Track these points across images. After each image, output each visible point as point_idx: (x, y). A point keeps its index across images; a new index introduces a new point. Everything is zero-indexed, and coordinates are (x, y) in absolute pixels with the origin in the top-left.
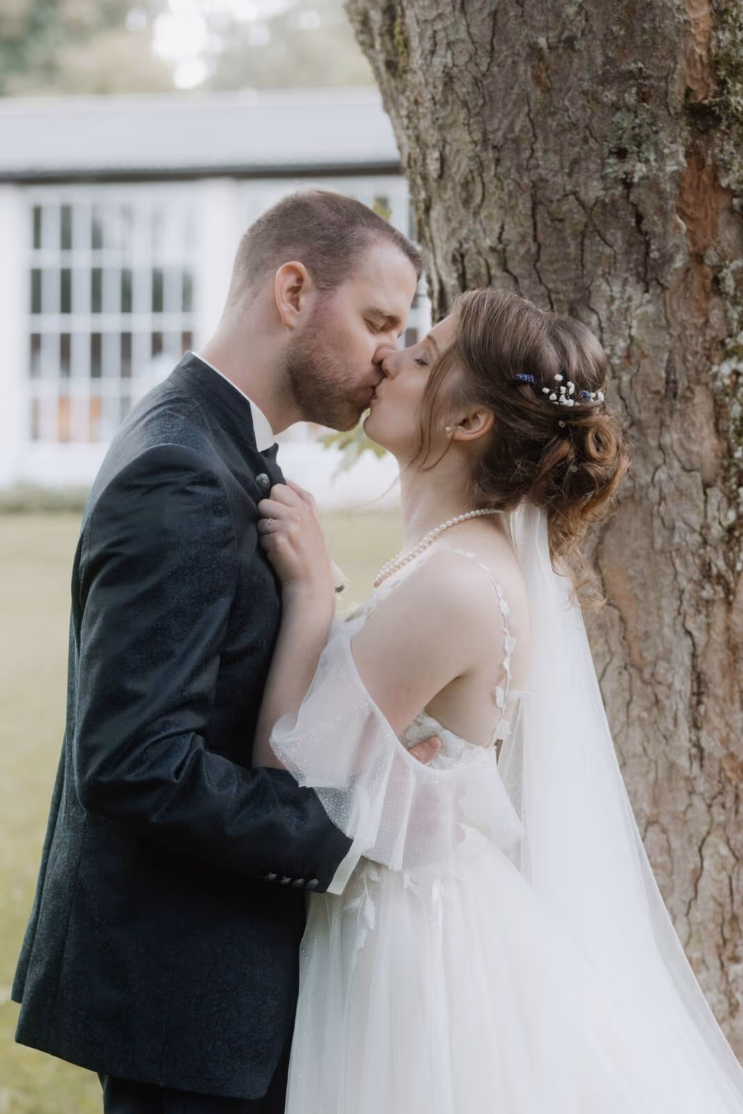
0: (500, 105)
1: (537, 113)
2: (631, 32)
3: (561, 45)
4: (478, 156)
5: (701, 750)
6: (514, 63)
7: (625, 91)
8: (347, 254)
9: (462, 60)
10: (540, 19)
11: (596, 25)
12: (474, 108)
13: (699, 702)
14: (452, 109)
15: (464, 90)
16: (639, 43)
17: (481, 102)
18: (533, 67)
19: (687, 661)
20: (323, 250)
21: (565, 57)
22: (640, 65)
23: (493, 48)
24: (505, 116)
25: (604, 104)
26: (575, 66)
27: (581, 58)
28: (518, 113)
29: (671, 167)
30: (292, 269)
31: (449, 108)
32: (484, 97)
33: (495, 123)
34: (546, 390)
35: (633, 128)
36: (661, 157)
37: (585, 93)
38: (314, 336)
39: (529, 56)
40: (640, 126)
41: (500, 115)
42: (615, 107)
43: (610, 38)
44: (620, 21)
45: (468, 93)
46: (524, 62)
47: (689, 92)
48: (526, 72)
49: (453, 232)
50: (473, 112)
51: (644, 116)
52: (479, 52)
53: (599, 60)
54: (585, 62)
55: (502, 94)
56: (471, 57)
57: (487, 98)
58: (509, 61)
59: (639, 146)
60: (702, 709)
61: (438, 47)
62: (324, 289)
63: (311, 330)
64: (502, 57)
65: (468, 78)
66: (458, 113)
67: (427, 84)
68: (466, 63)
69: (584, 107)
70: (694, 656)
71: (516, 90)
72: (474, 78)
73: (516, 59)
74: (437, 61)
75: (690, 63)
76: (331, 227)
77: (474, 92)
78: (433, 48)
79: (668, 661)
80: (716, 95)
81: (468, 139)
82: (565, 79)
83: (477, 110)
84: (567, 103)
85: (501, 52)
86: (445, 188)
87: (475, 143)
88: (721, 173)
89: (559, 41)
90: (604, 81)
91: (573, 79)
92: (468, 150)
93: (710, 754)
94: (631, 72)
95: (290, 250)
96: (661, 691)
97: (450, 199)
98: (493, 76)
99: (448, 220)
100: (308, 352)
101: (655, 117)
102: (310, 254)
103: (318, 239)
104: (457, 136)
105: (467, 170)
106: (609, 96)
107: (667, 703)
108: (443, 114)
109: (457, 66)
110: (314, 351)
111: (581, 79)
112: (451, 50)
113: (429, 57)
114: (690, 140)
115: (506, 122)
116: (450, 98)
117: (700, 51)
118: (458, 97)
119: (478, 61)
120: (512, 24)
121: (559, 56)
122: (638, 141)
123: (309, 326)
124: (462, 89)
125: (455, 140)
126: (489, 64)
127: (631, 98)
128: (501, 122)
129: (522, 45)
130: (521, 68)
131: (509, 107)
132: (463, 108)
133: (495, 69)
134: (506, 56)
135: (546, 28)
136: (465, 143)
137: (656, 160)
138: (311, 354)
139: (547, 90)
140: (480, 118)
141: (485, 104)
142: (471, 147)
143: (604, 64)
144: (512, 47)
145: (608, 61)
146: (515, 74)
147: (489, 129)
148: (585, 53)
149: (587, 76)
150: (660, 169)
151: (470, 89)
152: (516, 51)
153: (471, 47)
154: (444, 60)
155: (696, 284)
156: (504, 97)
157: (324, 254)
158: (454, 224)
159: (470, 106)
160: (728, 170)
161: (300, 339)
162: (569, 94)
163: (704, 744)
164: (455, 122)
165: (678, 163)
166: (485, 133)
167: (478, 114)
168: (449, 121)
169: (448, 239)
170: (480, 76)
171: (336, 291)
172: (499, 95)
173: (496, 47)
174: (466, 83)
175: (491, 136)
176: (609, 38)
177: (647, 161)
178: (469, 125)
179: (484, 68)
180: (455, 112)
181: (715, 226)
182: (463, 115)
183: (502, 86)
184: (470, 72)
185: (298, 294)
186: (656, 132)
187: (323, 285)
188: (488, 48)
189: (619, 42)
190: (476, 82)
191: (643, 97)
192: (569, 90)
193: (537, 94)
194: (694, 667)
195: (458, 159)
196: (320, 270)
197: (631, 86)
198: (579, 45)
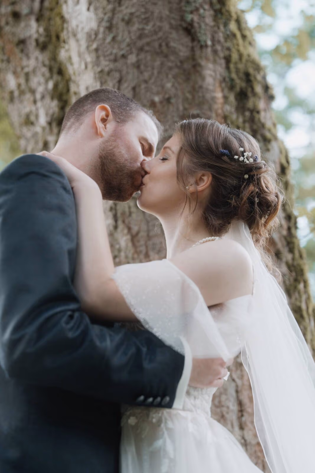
2: (194, 97)
3: (165, 101)
5: (245, 441)
10: (155, 89)
11: (180, 93)
13: (242, 416)
16: (197, 102)
19: (234, 394)
21: (166, 107)
26: (170, 111)
27: (173, 107)
30: (104, 109)
34: (236, 157)
38: (115, 141)
39: (151, 106)
44: (190, 92)
53: (181, 108)
54: (175, 109)
60: (244, 419)
62: (119, 122)
63: (113, 138)
70: (237, 392)
79: (226, 394)
90: (182, 117)
93: (250, 443)
96: (224, 409)
100: (111, 148)
102: (112, 105)
103: (115, 101)
107: (227, 416)
110: (114, 147)
120: (143, 91)
121: (164, 107)
129: (148, 101)
135: (158, 93)
138: (113, 149)
145: (185, 109)
148: (175, 105)
161: (107, 141)
163: (247, 437)
176: (186, 99)
185: (106, 122)
187: (119, 120)
194: (238, 397)
196: (117, 113)
198: (173, 101)
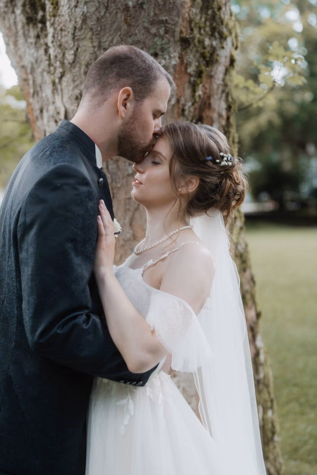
0: (108, 31)
1: (124, 35)
3: (138, 6)
4: (95, 53)
6: (117, 12)
7: (159, 29)
8: (150, 84)
9: (93, 9)
12: (96, 31)
14: (84, 32)
15: (92, 23)
16: (167, 8)
17: (99, 29)
18: (125, 15)
20: (139, 82)
21: (138, 12)
22: (167, 18)
23: (108, 5)
24: (110, 35)
25: (151, 34)
26: (142, 16)
27: (145, 12)
28: (116, 35)
29: (173, 62)
30: (126, 91)
31: (83, 31)
32: (101, 27)
33: (105, 39)
34: (218, 161)
35: (161, 45)
36: (170, 58)
37: (145, 28)
38: (133, 123)
39: (124, 9)
40: (164, 44)
41: (107, 35)
42: (155, 35)
43: (157, 4)
45: (94, 25)
46: (122, 12)
47: (181, 32)
48: (121, 17)
49: (77, 86)
50: (95, 33)
51: (165, 40)
52: (101, 6)
53: (152, 14)
54: (146, 14)
55: (109, 26)
56: (97, 9)
57: (103, 27)
58: (115, 12)
59: (163, 52)
61: (79, 4)
62: (138, 100)
63: (132, 120)
64: (112, 9)
65: (94, 18)
66: (87, 34)
67: (70, 21)
68: (94, 12)
69: (143, 34)
71: (116, 24)
72: (98, 18)
73: (118, 11)
74: (78, 10)
75: (183, 20)
76: (143, 71)
77: (96, 24)
78: (76, 5)
80: (190, 34)
81: (90, 45)
82: (137, 21)
83: (97, 33)
84: (137, 31)
85: (111, 7)
86: (75, 67)
87: (94, 47)
88: (188, 67)
89: (137, 4)
90: (152, 23)
91: (140, 22)
92: (91, 50)
94: (162, 21)
95: (124, 80)
97: (77, 72)
98: (106, 18)
99: (74, 81)
101: (169, 41)
102: (134, 83)
103: (137, 76)
104: (85, 44)
105: (89, 59)
106: (153, 30)
108: (79, 34)
109: (89, 12)
111: (144, 22)
112: (87, 5)
113: (74, 9)
114: (180, 52)
115: (110, 38)
116: (84, 27)
117: (187, 15)
118: (88, 26)
119: (100, 10)
121: (136, 11)
122: (163, 50)
123: (131, 118)
124: (91, 23)
125: (84, 46)
126: (105, 12)
127: (162, 32)
128: (108, 38)
129: (122, 4)
130: (119, 15)
131: (112, 32)
132: (90, 31)
133: (108, 15)
134: (114, 9)
136: (89, 47)
137: (169, 59)
139: (129, 25)
140: (98, 36)
141: (101, 30)
142: (92, 49)
143: (154, 16)
144: (117, 5)
146: (116, 17)
147: (103, 40)
148: (147, 11)
149: (146, 21)
150: (170, 63)
151: (95, 23)
152: (118, 7)
153: (97, 4)
154: (82, 10)
155: (176, 111)
156: (110, 27)
157: (140, 83)
158: (77, 83)
159: (94, 30)
160: (190, 65)
161: (126, 124)
162: (138, 28)
164: (85, 38)
165: (176, 61)
166: (100, 42)
167: (97, 34)
168: (82, 37)
169: (73, 89)
170: (100, 17)
171: (143, 102)
172: (108, 26)
173: (110, 5)
174: (93, 20)
175: (103, 44)
177: (165, 59)
178: (92, 39)
179: (102, 14)
180: (86, 33)
181: (184, 88)
182: (90, 34)
183: (110, 22)
184: (96, 15)
185: (127, 102)
186: (169, 47)
187: (138, 98)
188: (106, 4)
189: (160, 7)
190: (98, 20)
191: (166, 32)
192: (138, 26)
193: (125, 27)
195: (84, 55)
196: (137, 91)
197: (162, 27)
198: (145, 7)
